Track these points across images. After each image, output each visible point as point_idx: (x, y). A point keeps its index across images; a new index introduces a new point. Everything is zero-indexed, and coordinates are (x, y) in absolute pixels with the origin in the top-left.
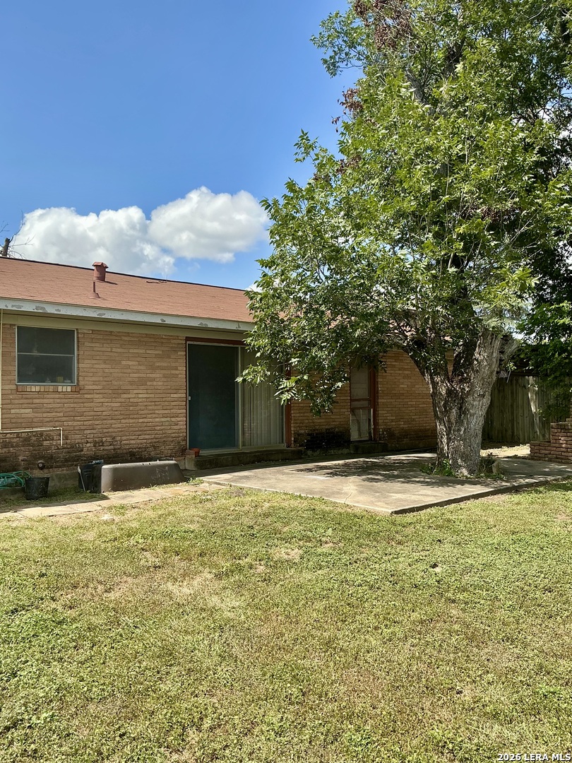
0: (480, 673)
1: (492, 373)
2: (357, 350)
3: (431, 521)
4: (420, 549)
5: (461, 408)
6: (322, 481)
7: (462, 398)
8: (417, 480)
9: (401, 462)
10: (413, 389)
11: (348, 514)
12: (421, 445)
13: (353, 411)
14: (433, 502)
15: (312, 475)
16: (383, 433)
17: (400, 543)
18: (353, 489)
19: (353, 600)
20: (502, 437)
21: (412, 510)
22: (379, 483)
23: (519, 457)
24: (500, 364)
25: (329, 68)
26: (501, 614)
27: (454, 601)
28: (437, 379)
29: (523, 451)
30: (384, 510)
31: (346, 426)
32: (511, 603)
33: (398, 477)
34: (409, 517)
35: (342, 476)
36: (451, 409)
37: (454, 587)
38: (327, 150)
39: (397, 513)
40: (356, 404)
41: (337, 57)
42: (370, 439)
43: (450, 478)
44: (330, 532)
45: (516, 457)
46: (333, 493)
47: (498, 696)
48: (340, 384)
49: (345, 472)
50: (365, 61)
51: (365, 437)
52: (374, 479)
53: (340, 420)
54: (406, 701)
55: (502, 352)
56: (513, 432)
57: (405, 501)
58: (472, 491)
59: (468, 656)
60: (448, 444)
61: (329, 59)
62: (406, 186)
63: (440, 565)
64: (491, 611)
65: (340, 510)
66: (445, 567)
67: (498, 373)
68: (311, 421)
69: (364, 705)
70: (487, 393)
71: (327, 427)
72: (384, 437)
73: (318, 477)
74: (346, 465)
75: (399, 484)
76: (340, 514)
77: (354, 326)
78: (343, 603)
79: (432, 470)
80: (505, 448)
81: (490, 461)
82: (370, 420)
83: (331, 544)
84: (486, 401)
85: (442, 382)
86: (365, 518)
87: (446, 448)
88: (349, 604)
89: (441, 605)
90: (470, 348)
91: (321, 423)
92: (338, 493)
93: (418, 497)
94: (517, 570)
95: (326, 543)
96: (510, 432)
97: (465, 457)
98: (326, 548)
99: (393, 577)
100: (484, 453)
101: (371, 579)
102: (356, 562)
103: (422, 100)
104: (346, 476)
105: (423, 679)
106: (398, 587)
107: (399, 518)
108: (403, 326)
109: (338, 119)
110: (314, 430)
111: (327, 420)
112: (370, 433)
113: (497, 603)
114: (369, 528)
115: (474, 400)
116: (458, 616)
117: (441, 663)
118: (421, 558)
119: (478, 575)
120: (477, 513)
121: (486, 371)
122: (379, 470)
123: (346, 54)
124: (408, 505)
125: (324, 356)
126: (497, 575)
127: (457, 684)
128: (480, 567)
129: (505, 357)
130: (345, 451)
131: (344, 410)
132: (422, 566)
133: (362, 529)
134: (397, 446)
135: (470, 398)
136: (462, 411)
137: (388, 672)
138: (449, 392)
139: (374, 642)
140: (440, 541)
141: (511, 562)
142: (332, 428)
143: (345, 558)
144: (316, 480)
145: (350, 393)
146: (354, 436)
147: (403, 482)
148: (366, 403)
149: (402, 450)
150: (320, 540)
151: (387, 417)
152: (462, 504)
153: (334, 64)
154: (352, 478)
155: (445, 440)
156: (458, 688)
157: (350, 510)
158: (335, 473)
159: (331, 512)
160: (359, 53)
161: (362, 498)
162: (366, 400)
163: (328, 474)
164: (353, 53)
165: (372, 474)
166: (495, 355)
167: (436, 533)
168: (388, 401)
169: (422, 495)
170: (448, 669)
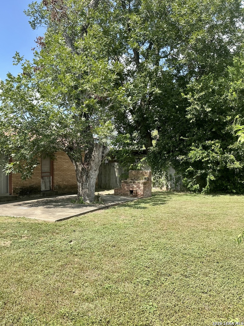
0: (83, 283)
1: (99, 161)
2: (43, 151)
3: (72, 223)
4: (65, 235)
5: (87, 175)
6: (25, 210)
7: (88, 172)
8: (68, 206)
9: (63, 199)
10: (70, 168)
11: (35, 223)
12: (73, 191)
13: (42, 177)
14: (74, 215)
15: (21, 207)
16: (56, 187)
17: (57, 234)
18: (40, 212)
19: (33, 261)
20: (105, 186)
21: (64, 219)
22: (51, 209)
23: (110, 195)
24: (102, 158)
25: (32, 25)
26: (95, 258)
27: (76, 255)
28: (78, 163)
29: (112, 192)
30: (52, 220)
31: (39, 184)
32: (99, 253)
33: (61, 205)
34: (63, 222)
35: (35, 206)
36: (83, 176)
37: (77, 249)
38: (29, 61)
39: (58, 221)
40: (44, 174)
41: (36, 21)
42: (50, 190)
43: (82, 204)
44: (26, 232)
45: (109, 194)
46: (30, 215)
47: (90, 291)
48: (35, 166)
49: (37, 205)
50: (48, 25)
51: (48, 189)
52: (50, 207)
53: (36, 182)
54: (51, 299)
55: (103, 153)
56: (109, 185)
57: (62, 215)
58: (90, 209)
59: (79, 277)
60: (82, 190)
61: (32, 22)
62: (63, 81)
63: (73, 241)
64: (91, 257)
65: (32, 222)
66: (75, 241)
67: (101, 161)
68: (22, 183)
69: (32, 304)
70: (97, 169)
71: (30, 185)
72: (57, 188)
73: (24, 208)
74: (37, 202)
75: (60, 209)
76: (32, 224)
77: (41, 140)
78: (28, 262)
79: (75, 201)
80: (106, 191)
81: (98, 197)
82: (50, 181)
83: (26, 237)
84: (97, 172)
85: (80, 165)
86: (43, 225)
87: (81, 192)
88: (31, 262)
89: (71, 258)
90: (91, 151)
91: (27, 183)
92: (32, 214)
93: (68, 213)
94: (103, 240)
95: (24, 237)
96: (108, 185)
97: (88, 196)
98: (23, 239)
99: (52, 249)
100: (96, 193)
101: (42, 251)
102: (37, 244)
103: (71, 46)
104: (37, 207)
105: (59, 290)
106: (54, 252)
107: (59, 223)
108: (64, 141)
109: (34, 48)
110: (23, 187)
111: (30, 182)
112: (50, 187)
113: (94, 254)
114: (44, 228)
115: (92, 172)
116: (77, 261)
117: (67, 282)
118: (66, 239)
119: (88, 243)
120: (91, 218)
121: (97, 160)
122: (53, 203)
123: (40, 21)
124: (63, 217)
125: (27, 153)
126: (95, 242)
127: (73, 289)
128: (89, 240)
129: (104, 155)
130: (39, 195)
131: (38, 177)
132: (65, 242)
133: (41, 229)
134: (62, 192)
135: (91, 171)
136: (88, 177)
137: (45, 289)
138: (83, 169)
139: (40, 277)
140: (74, 231)
141: (101, 236)
142: (32, 185)
143: (31, 243)
144: (22, 209)
145: (41, 169)
146: (43, 188)
147: (62, 208)
148: (48, 174)
149: (64, 194)
150: (21, 236)
151: (58, 180)
152: (86, 215)
153: (34, 24)
154: (40, 207)
155: (81, 189)
156: (73, 291)
157: (37, 222)
158: (32, 205)
159: (28, 223)
160: (46, 21)
161: (43, 216)
162: (48, 172)
163: (29, 206)
164: (43, 21)
165: (49, 205)
166: (100, 154)
167: (73, 228)
168: (59, 173)
169: (69, 212)
170: (70, 284)
